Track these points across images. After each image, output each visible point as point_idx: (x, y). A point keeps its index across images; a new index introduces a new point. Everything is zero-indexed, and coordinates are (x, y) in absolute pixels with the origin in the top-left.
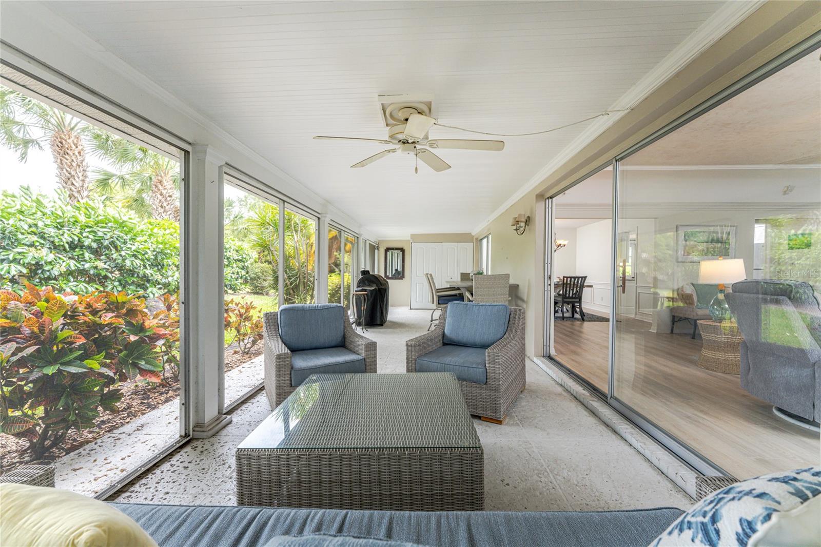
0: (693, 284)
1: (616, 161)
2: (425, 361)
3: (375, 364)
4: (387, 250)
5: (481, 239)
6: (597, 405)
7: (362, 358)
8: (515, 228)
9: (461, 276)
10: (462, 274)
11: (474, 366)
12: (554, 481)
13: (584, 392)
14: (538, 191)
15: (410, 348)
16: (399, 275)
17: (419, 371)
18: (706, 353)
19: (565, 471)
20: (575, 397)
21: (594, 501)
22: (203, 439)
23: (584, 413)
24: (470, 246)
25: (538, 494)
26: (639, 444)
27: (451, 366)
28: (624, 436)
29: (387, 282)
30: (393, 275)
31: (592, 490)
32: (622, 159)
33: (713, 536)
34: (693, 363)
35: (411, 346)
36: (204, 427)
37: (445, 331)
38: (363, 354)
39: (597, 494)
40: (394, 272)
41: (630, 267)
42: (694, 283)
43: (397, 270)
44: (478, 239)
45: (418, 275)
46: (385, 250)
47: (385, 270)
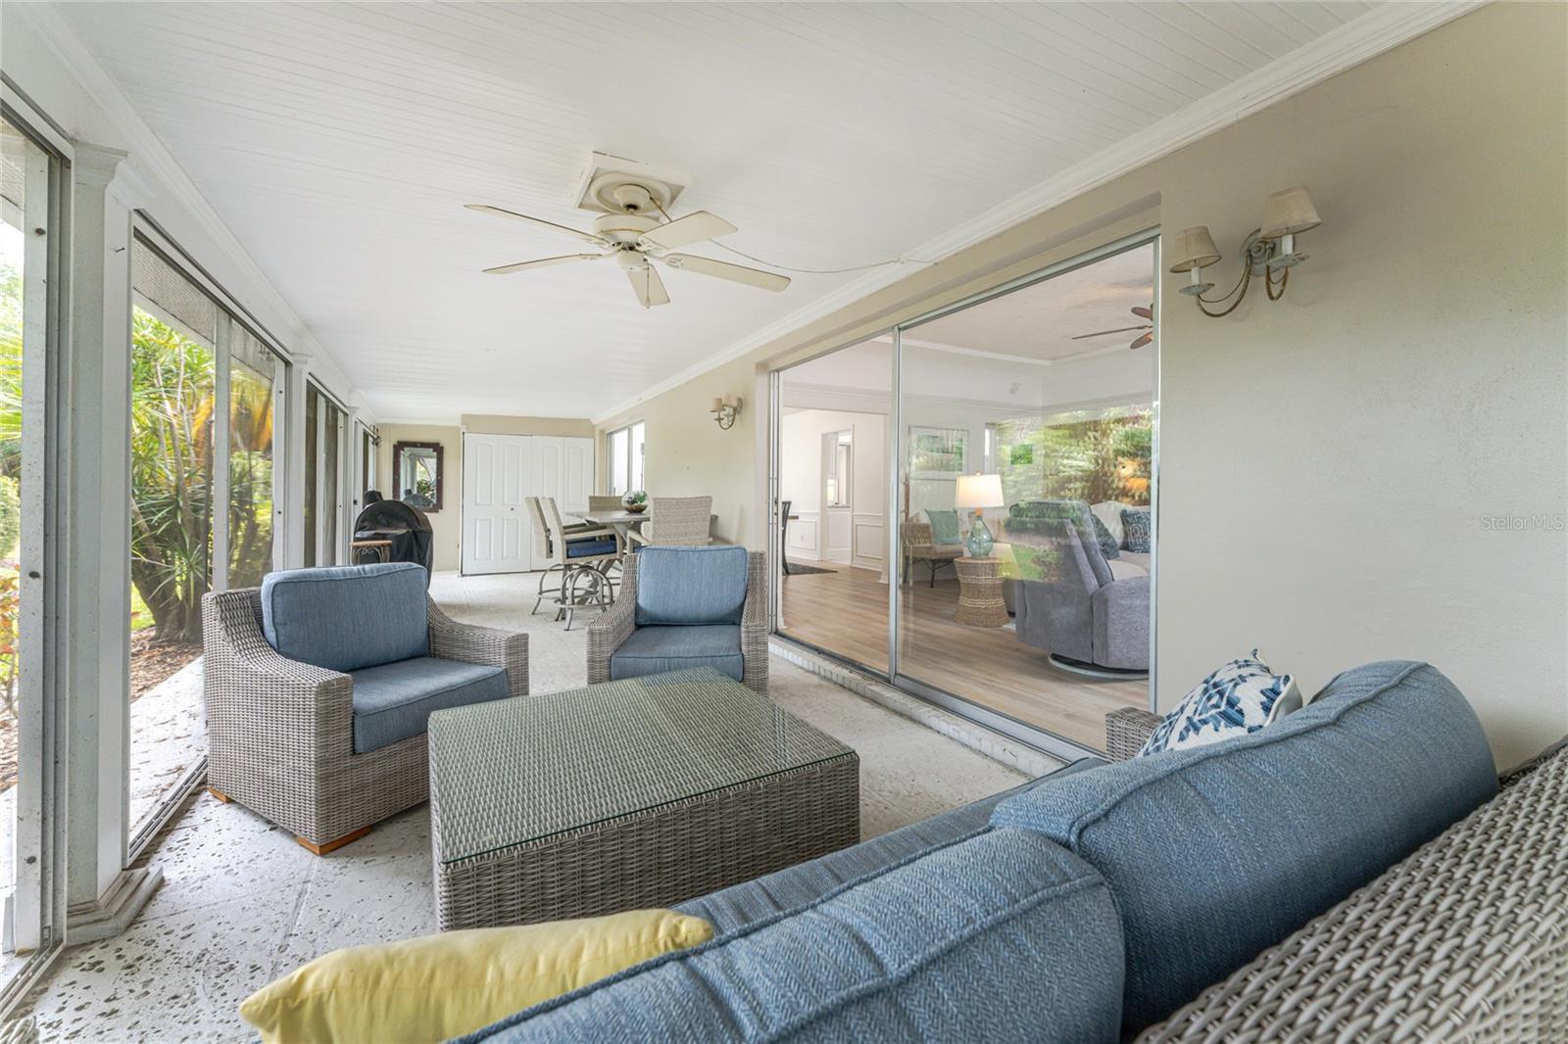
0: (927, 512)
1: (899, 329)
2: (629, 658)
3: (526, 680)
4: (399, 447)
5: (611, 433)
6: (878, 689)
7: (500, 670)
8: (717, 417)
9: (591, 503)
10: (593, 499)
11: (721, 654)
12: (881, 799)
13: (852, 675)
14: (761, 358)
15: (597, 638)
17: (618, 678)
18: (965, 602)
19: (887, 783)
20: (841, 686)
21: (938, 808)
22: (104, 940)
23: (865, 705)
24: (585, 444)
25: (872, 821)
26: (951, 726)
27: (681, 660)
28: (926, 722)
31: (929, 796)
32: (906, 328)
33: (1237, 716)
34: (952, 619)
35: (600, 634)
36: (97, 908)
37: (640, 602)
38: (500, 662)
39: (937, 799)
41: (833, 488)
42: (928, 509)
44: (602, 431)
45: (478, 502)
46: (395, 446)
47: (394, 492)
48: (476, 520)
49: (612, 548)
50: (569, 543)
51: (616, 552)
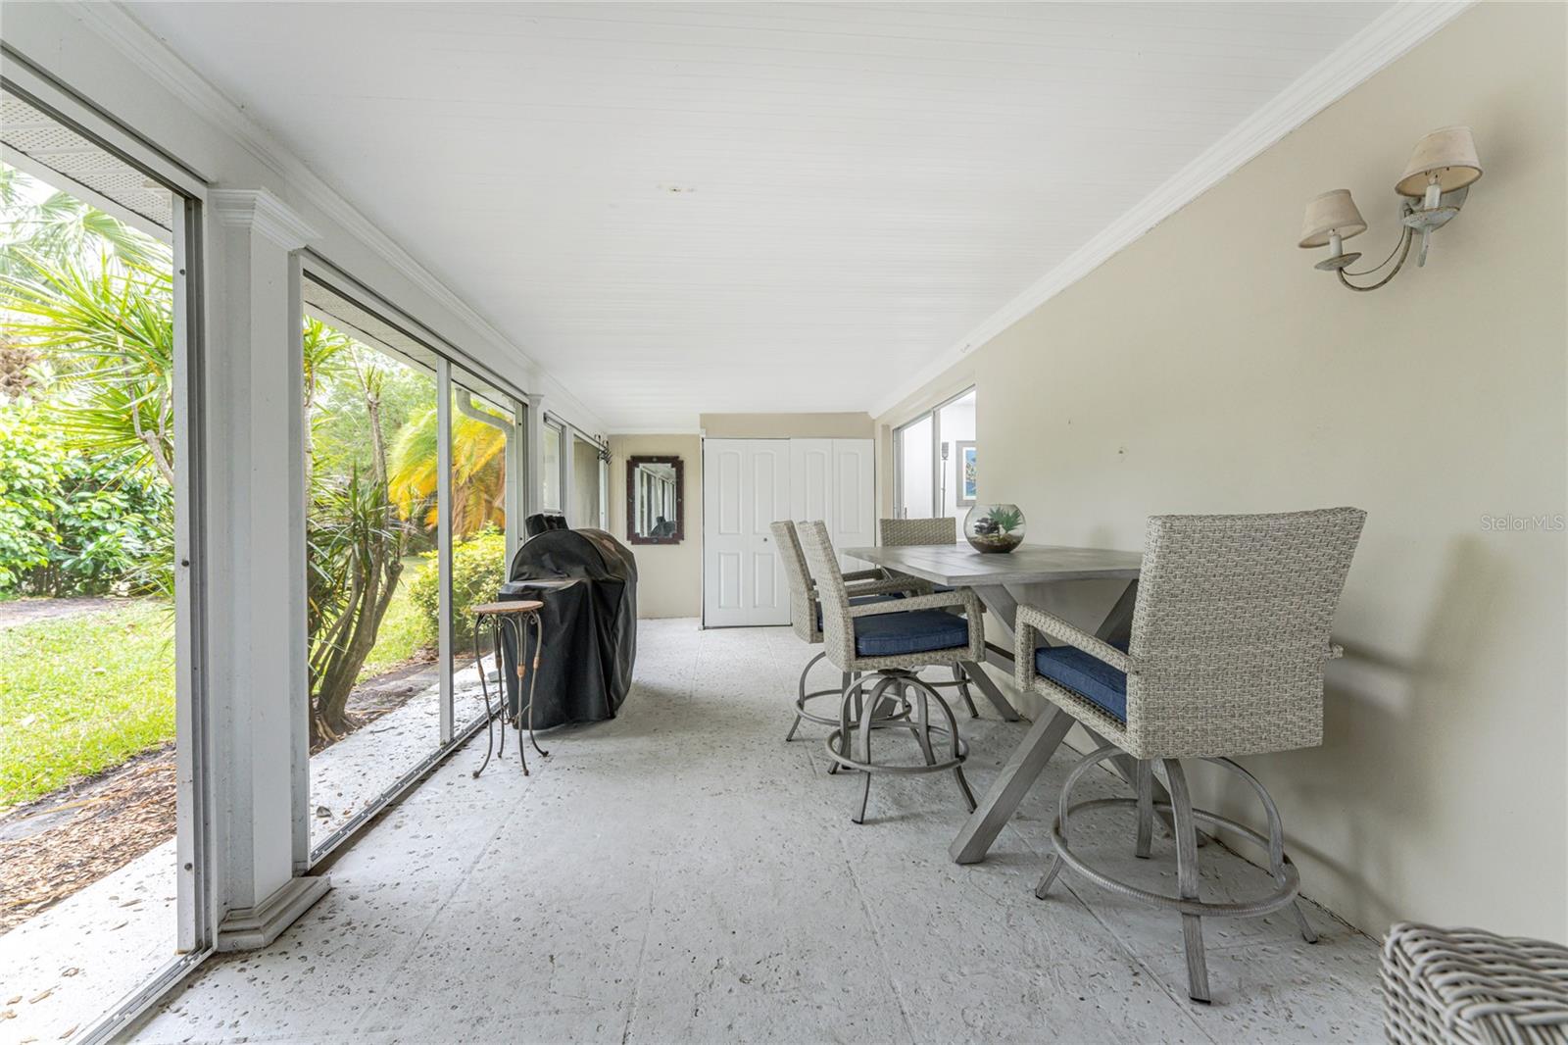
4: (634, 462)
5: (899, 428)
9: (884, 530)
10: (887, 525)
16: (670, 532)
24: (864, 449)
29: (629, 556)
30: (653, 533)
40: (654, 524)
43: (661, 519)
44: (886, 427)
45: (722, 531)
46: (628, 462)
47: (628, 519)
48: (719, 554)
49: (959, 638)
50: (856, 620)
51: (965, 645)
